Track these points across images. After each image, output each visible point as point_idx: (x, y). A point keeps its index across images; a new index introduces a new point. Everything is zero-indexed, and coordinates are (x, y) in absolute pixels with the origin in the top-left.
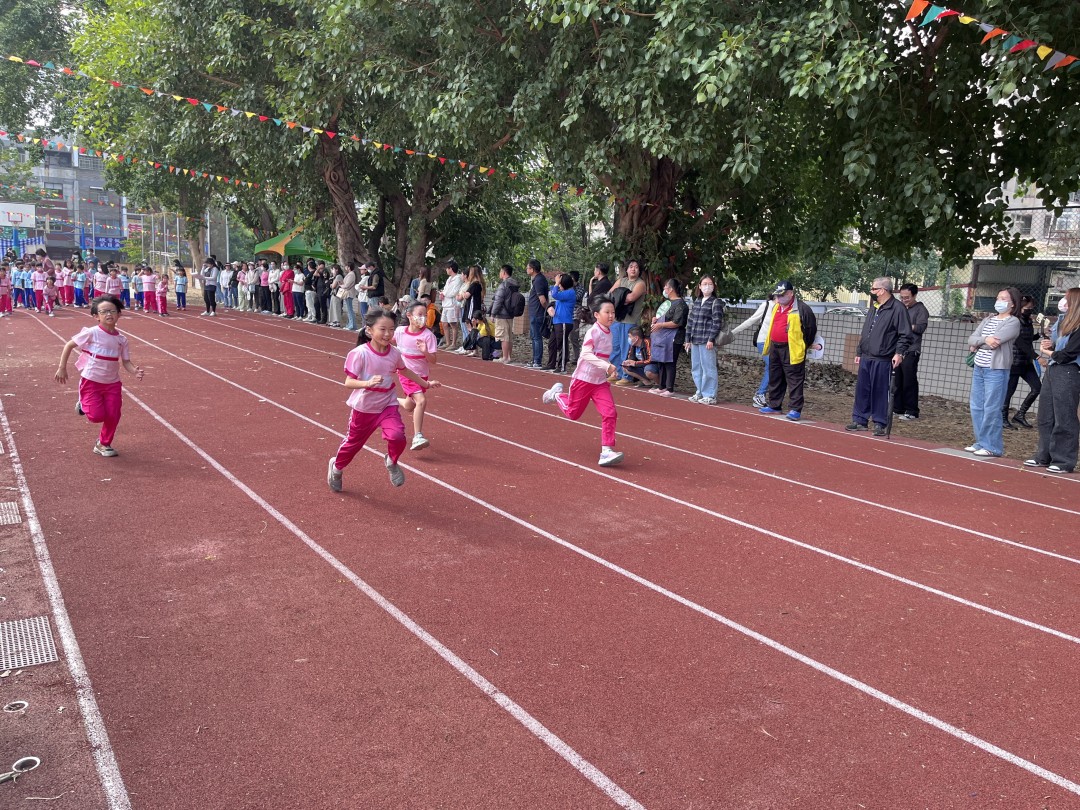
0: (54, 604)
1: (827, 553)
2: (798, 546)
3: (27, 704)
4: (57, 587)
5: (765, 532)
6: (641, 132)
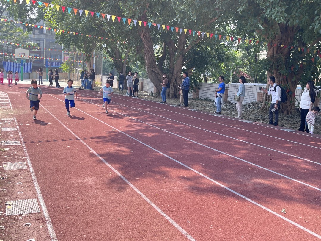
0: (39, 195)
3: (30, 224)
4: (39, 190)
6: (271, 13)
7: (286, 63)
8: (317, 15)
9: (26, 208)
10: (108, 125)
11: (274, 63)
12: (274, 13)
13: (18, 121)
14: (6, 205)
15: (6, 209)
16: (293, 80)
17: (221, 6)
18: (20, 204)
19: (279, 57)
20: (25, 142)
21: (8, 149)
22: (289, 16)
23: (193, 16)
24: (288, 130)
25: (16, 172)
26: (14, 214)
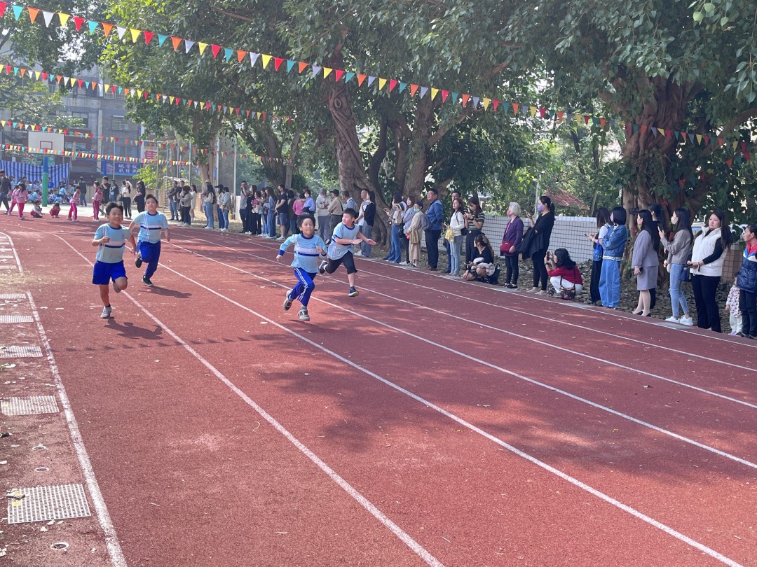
0: (87, 475)
3: (67, 545)
4: (88, 462)
6: (637, 52)
7: (667, 169)
8: (742, 58)
9: (58, 506)
10: (251, 311)
11: (640, 169)
12: (642, 53)
13: (37, 301)
14: (7, 497)
15: (8, 509)
17: (518, 35)
18: (42, 497)
19: (651, 155)
20: (53, 351)
21: (13, 365)
22: (677, 61)
23: (453, 58)
25: (31, 420)
26: (28, 521)
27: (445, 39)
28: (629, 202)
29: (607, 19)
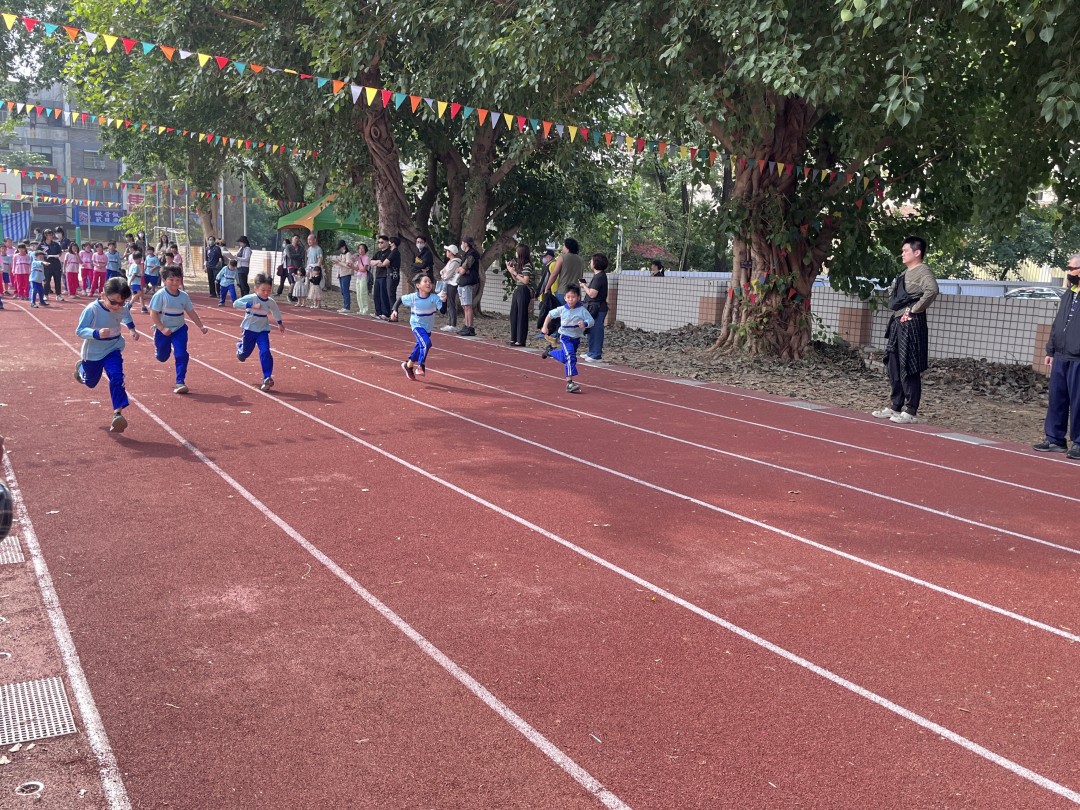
0: (68, 663)
1: (1026, 620)
2: (985, 609)
3: (42, 786)
4: (70, 641)
5: (940, 589)
6: (763, 63)
7: (786, 212)
8: (893, 71)
9: (25, 718)
11: (754, 213)
12: (769, 65)
16: (806, 262)
17: (610, 43)
18: (2, 702)
19: (767, 196)
20: (13, 467)
22: (813, 75)
23: (527, 72)
24: (807, 407)
27: (518, 47)
28: (740, 253)
29: (724, 23)
